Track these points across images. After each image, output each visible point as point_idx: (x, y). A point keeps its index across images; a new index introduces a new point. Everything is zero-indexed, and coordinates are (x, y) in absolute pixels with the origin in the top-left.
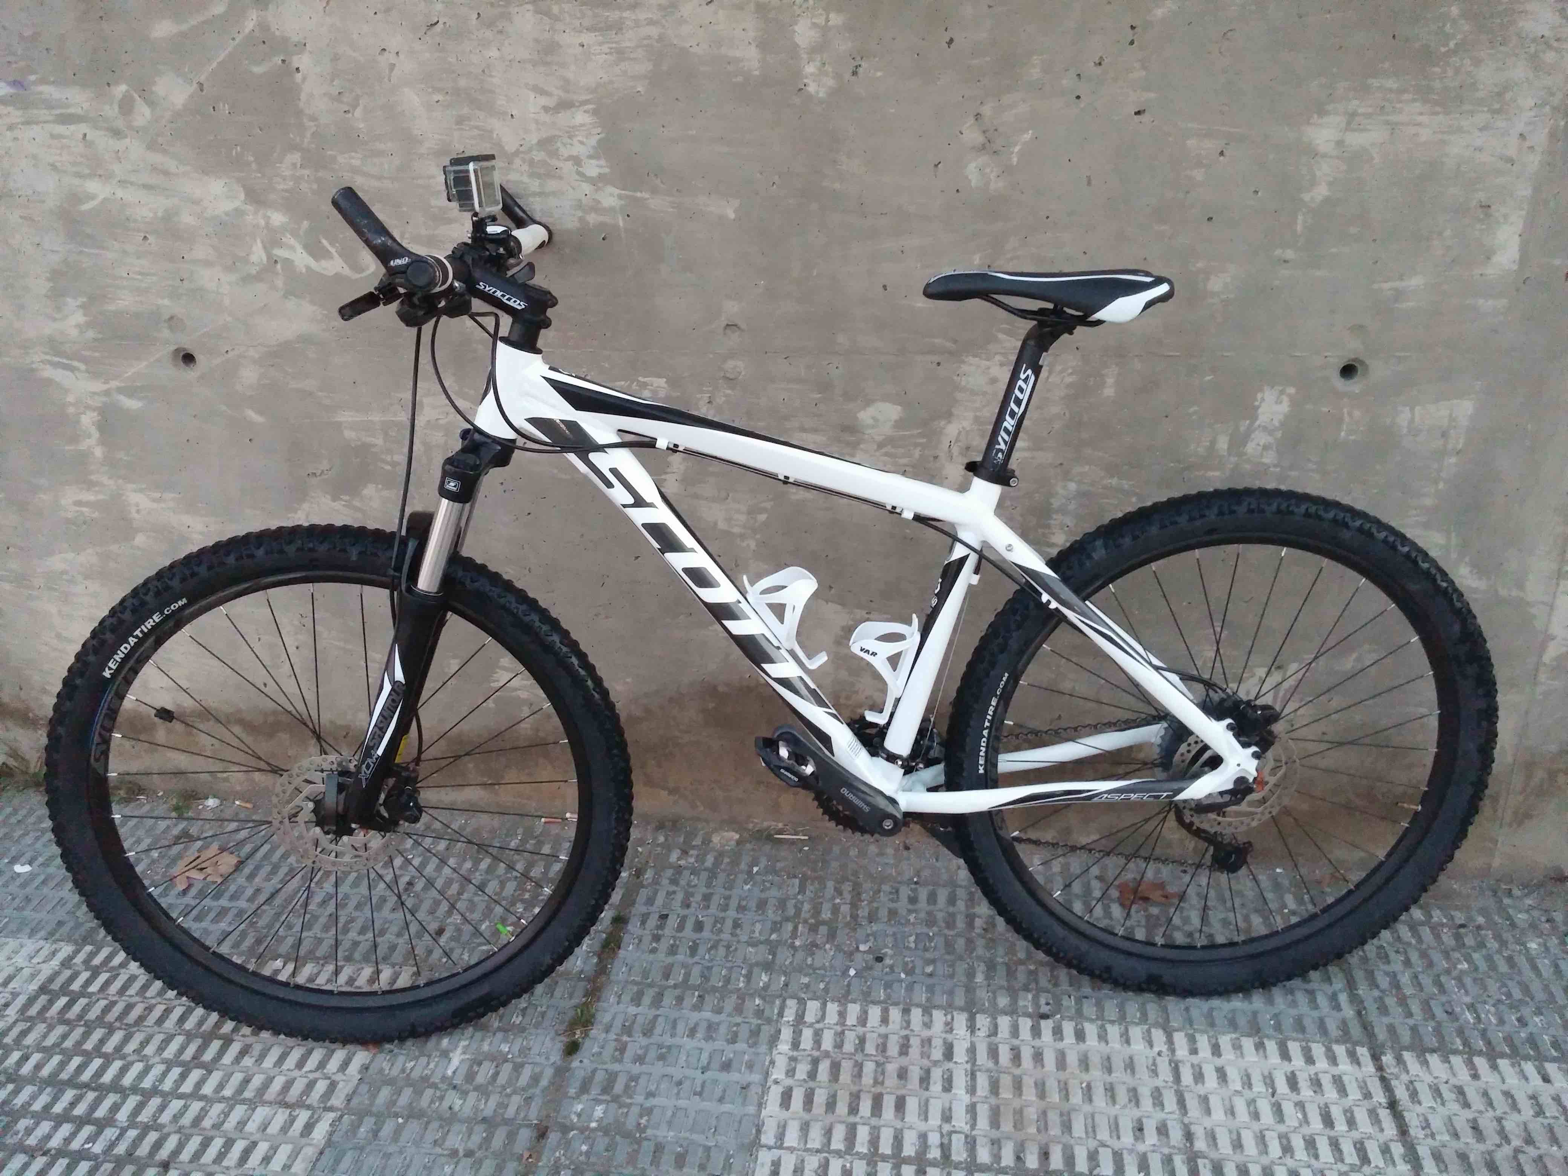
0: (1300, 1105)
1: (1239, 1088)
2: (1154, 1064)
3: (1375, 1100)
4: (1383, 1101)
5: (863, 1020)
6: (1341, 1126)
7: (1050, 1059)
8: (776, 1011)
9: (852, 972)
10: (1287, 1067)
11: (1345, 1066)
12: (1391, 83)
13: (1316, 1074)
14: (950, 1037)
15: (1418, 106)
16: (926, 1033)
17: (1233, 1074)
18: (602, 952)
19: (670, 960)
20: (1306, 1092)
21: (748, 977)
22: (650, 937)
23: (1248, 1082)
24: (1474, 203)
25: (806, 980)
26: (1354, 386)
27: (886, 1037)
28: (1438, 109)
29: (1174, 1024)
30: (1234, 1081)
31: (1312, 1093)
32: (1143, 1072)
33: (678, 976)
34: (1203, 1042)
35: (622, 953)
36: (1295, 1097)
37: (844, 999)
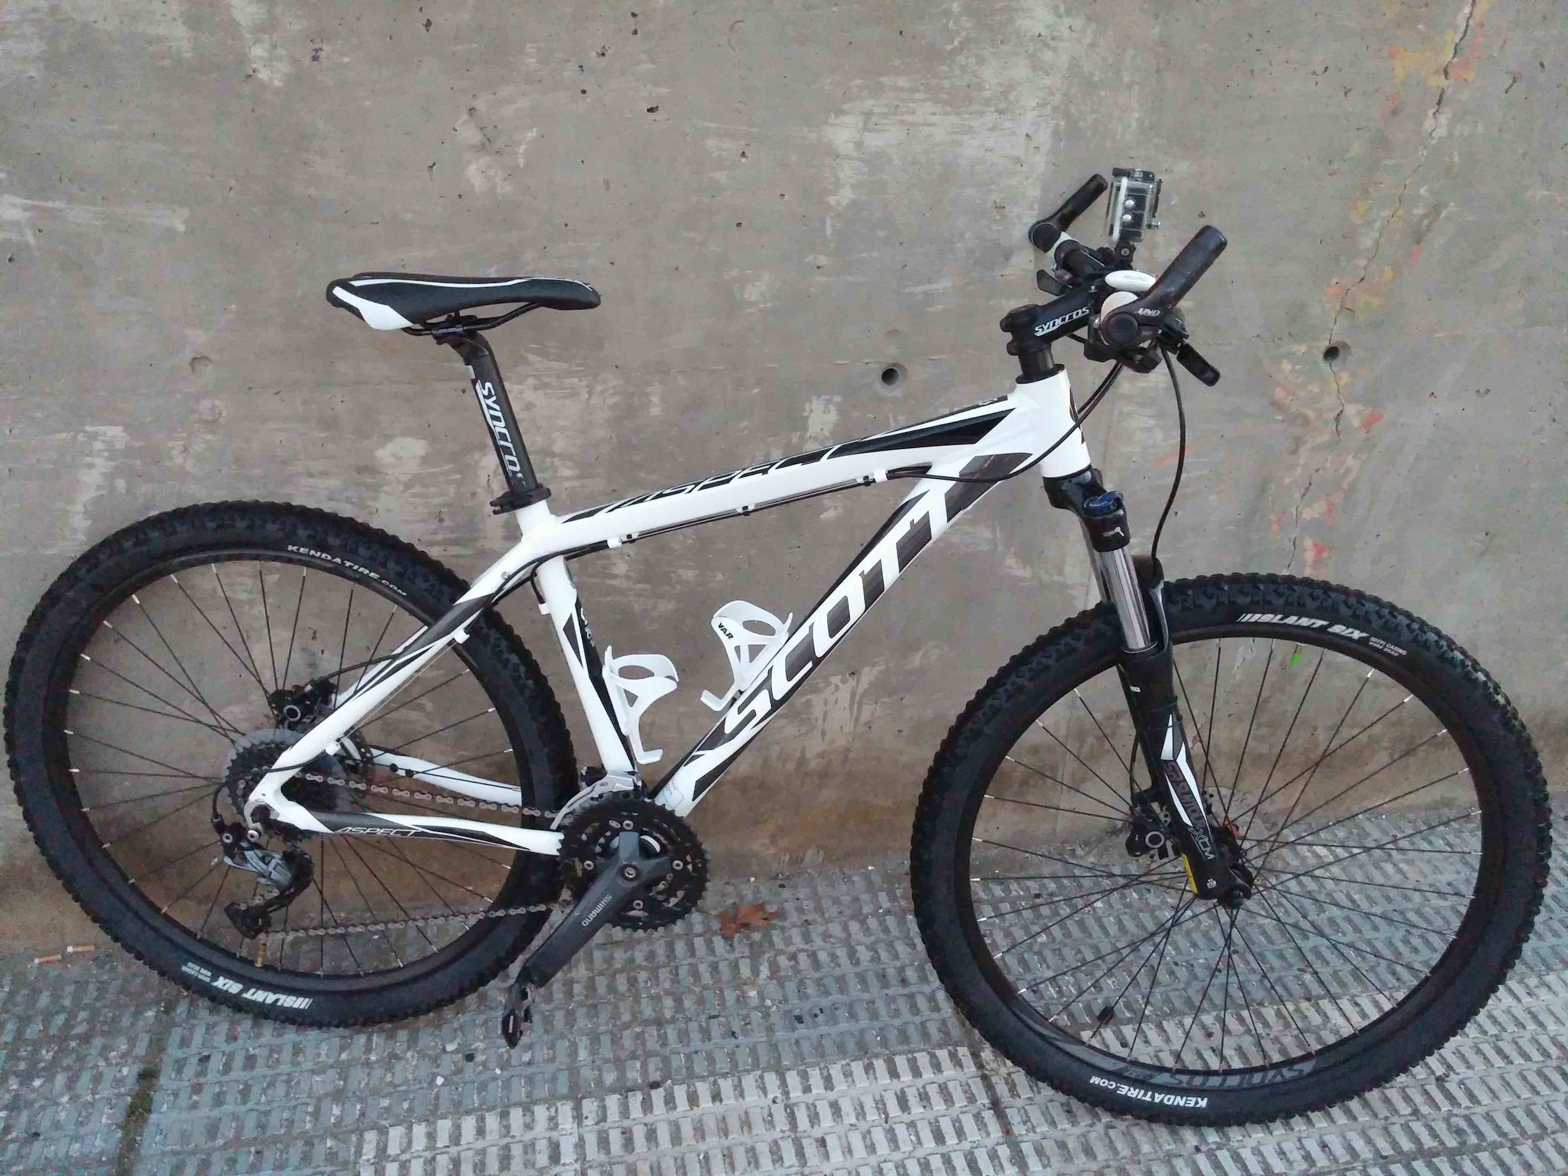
0: (912, 1125)
1: (854, 1121)
2: (770, 1115)
3: (979, 1102)
4: (986, 1101)
5: (456, 1138)
6: (951, 1140)
7: (663, 1134)
8: (353, 1150)
9: (440, 1081)
10: (897, 1085)
11: (949, 1071)
12: (903, 82)
13: (924, 1087)
14: (555, 1134)
15: (928, 106)
16: (528, 1136)
17: (846, 1106)
18: (128, 1122)
19: (216, 1113)
20: (917, 1109)
21: (316, 1115)
22: (189, 1090)
23: (861, 1113)
24: (989, 205)
25: (385, 1102)
26: (895, 391)
27: (483, 1152)
28: (949, 109)
29: (786, 1063)
30: (848, 1115)
31: (922, 1110)
32: (759, 1128)
33: (228, 1131)
34: (815, 1077)
35: (153, 1118)
36: (906, 1118)
37: (431, 1117)
